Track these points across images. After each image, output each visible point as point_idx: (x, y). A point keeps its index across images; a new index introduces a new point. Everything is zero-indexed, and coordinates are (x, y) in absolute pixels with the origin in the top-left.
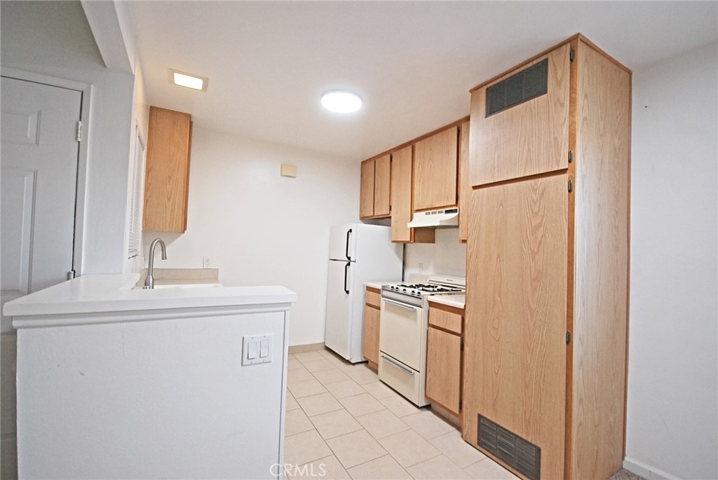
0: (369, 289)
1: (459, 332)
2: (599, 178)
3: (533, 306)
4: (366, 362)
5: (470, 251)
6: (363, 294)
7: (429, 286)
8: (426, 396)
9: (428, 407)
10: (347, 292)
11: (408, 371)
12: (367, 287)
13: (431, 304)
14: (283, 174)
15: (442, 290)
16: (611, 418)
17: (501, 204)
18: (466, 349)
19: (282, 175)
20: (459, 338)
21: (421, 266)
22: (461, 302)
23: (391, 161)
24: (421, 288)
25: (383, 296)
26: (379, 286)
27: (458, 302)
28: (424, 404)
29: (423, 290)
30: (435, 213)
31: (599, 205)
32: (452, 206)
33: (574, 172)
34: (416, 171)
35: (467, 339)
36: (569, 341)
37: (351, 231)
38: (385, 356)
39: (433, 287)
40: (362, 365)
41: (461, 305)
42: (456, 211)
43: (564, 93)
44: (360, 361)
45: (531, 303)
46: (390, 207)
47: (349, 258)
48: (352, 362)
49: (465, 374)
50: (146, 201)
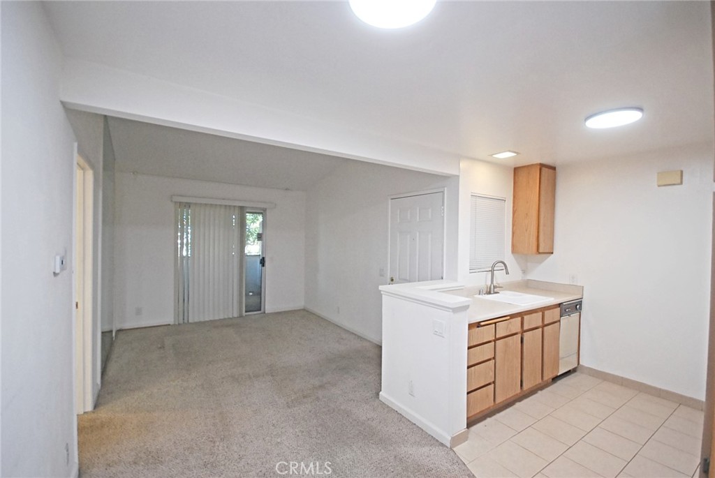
19: (659, 186)
50: (513, 233)
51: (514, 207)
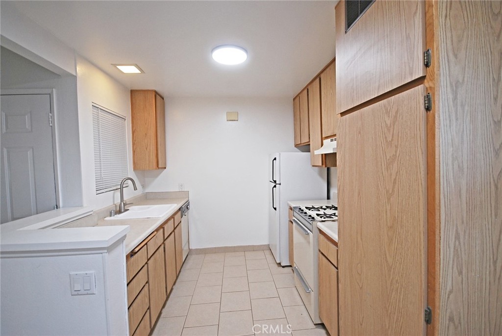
1: (336, 265)
4: (291, 266)
8: (319, 315)
9: (322, 325)
10: (276, 209)
11: (308, 287)
12: (289, 206)
13: (319, 230)
14: (229, 119)
17: (360, 133)
20: (336, 271)
23: (308, 95)
25: (294, 216)
26: (293, 207)
28: (318, 322)
33: (432, 79)
34: (323, 102)
35: (339, 275)
36: (430, 321)
37: (275, 159)
40: (289, 269)
44: (287, 265)
45: (388, 257)
46: (309, 135)
47: (275, 182)
48: (282, 265)
50: (134, 152)
51: (133, 127)
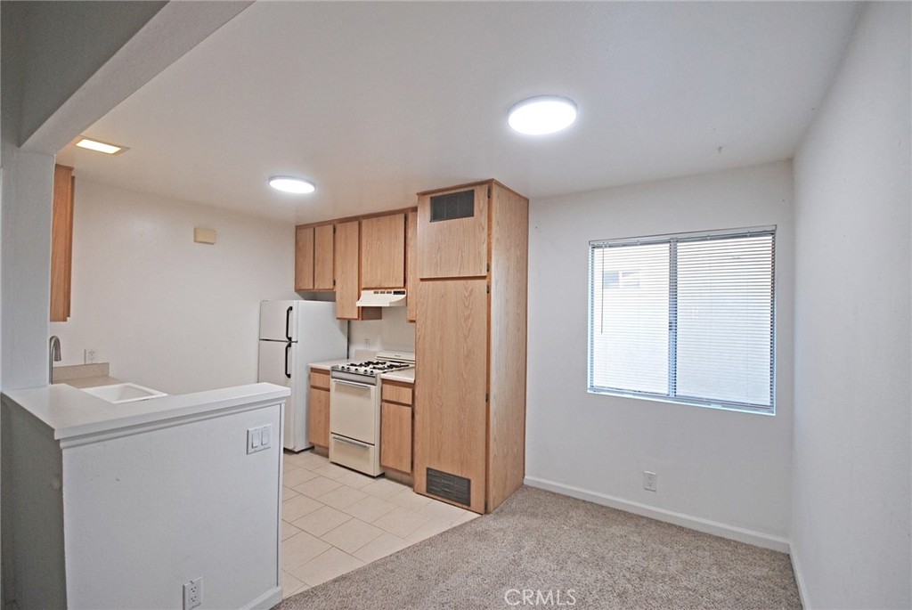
0: (314, 370)
1: (410, 403)
2: (507, 281)
3: (465, 377)
4: (311, 448)
5: (418, 334)
6: (307, 376)
7: (377, 363)
8: (381, 465)
9: (382, 476)
10: (289, 376)
11: (363, 446)
12: (312, 369)
13: (384, 381)
14: (199, 239)
15: (391, 367)
16: (515, 450)
17: (443, 297)
18: (417, 417)
19: (195, 241)
20: (410, 408)
21: (367, 342)
22: (411, 377)
23: (334, 232)
24: (371, 366)
25: (333, 378)
26: (328, 367)
27: (407, 377)
28: (379, 474)
29: (374, 368)
30: (384, 293)
31: (507, 300)
32: (400, 288)
33: (490, 279)
34: (363, 249)
35: (417, 408)
36: (487, 400)
37: (291, 308)
38: (337, 436)
39: (382, 364)
40: (308, 453)
41: (411, 380)
42: (403, 293)
43: (484, 220)
44: (304, 448)
46: (334, 282)
47: (290, 339)
48: (296, 450)
49: (416, 437)
